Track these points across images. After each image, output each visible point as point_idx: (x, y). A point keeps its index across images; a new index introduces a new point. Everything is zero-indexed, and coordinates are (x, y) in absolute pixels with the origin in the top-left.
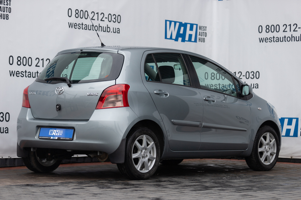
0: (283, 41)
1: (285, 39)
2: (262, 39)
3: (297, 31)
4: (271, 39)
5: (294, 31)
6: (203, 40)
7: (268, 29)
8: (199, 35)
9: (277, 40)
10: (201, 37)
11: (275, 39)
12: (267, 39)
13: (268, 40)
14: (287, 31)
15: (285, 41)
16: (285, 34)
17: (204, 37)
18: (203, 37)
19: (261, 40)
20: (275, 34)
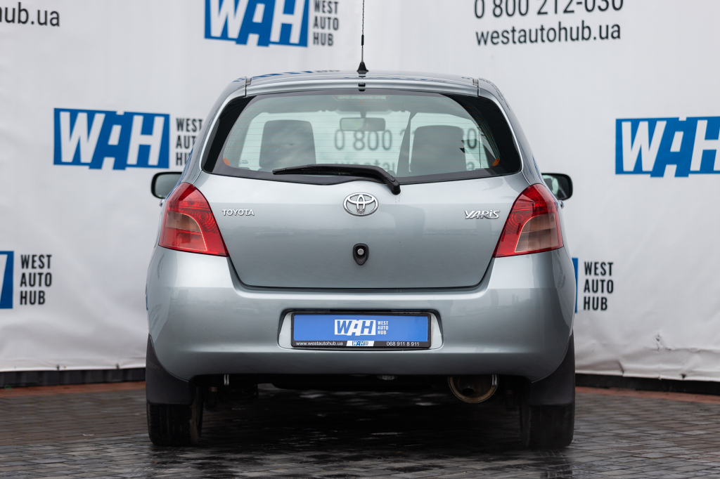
0: (536, 41)
1: (543, 35)
2: (482, 35)
3: (573, 12)
4: (505, 34)
5: (566, 11)
6: (330, 40)
7: (499, 6)
8: (316, 25)
9: (522, 39)
10: (319, 30)
11: (517, 35)
12: (495, 35)
13: (498, 37)
14: (546, 13)
15: (543, 41)
16: (542, 20)
17: (332, 31)
18: (326, 31)
19: (482, 39)
20: (518, 22)
